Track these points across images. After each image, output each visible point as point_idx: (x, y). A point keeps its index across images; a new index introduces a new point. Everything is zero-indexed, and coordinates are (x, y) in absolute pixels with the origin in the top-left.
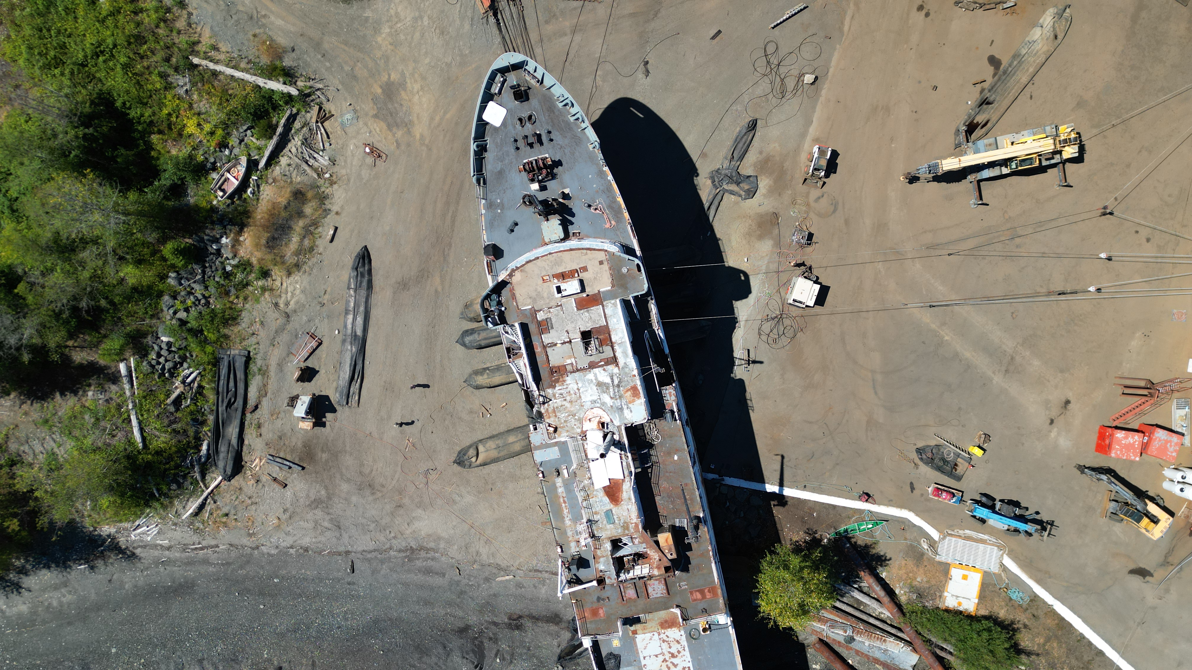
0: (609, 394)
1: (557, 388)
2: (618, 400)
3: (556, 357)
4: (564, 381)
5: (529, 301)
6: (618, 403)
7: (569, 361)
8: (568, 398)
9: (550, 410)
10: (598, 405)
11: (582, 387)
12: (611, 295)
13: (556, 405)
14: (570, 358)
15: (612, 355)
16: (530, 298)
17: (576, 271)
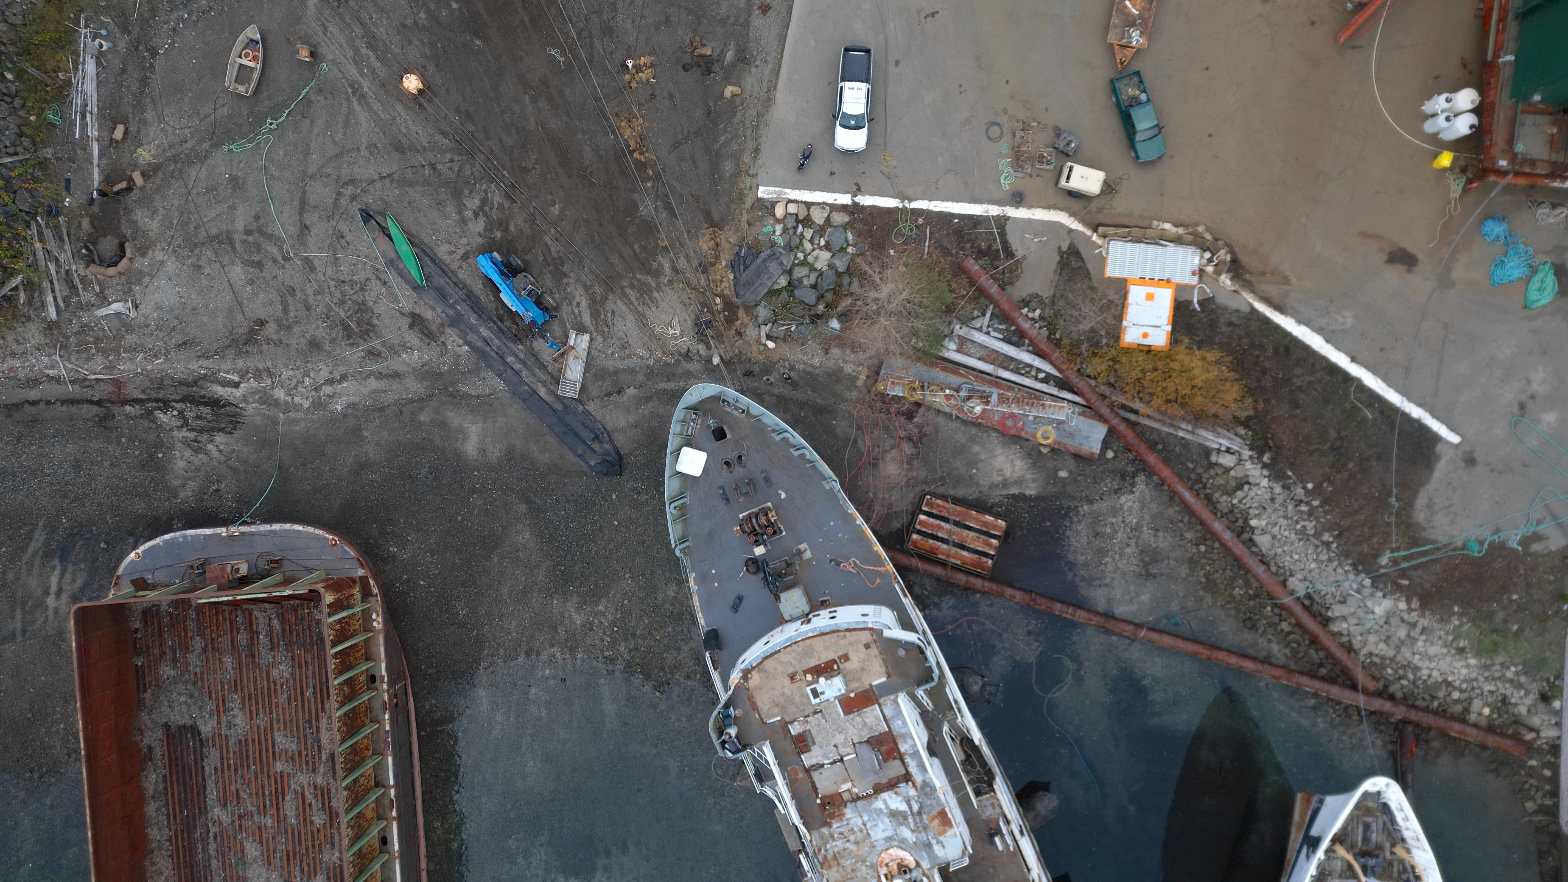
0: (908, 826)
1: (834, 826)
2: (923, 834)
3: (825, 783)
4: (843, 815)
5: (776, 710)
6: (923, 837)
7: (844, 787)
8: (852, 838)
9: (829, 857)
10: (896, 843)
11: (869, 820)
12: (889, 689)
13: (836, 850)
14: (844, 782)
15: (904, 772)
16: (777, 705)
17: (834, 661)
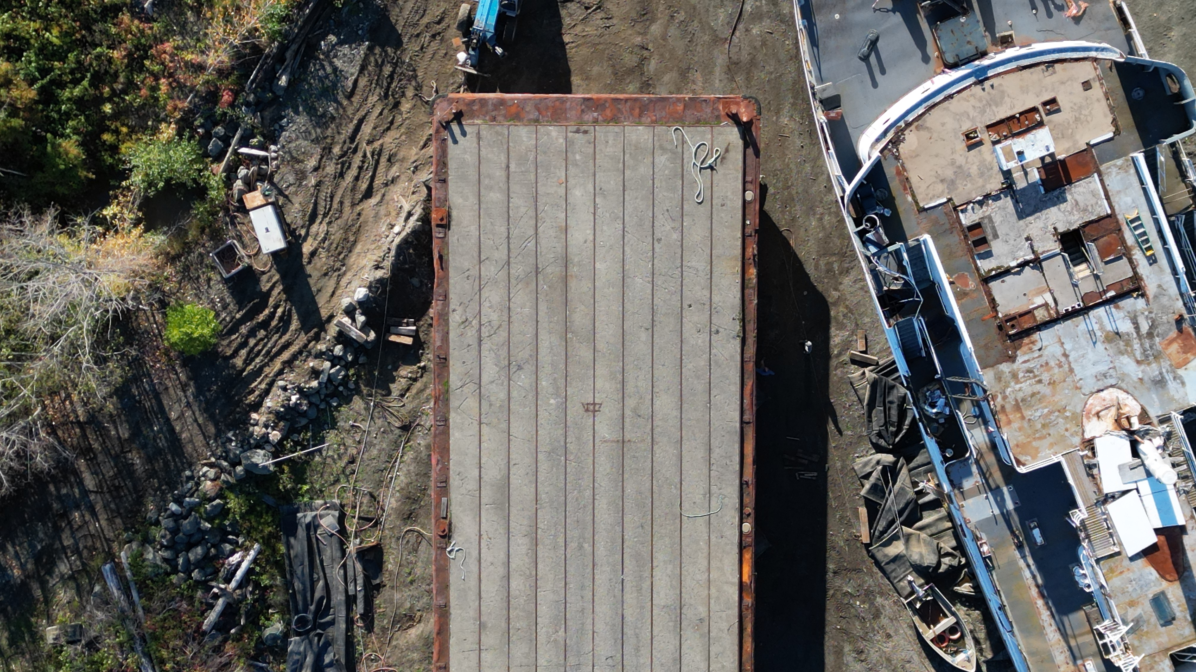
0: (1131, 354)
1: (1020, 359)
2: (1154, 365)
3: (1009, 298)
4: (1033, 344)
5: (940, 187)
6: (1153, 370)
7: (1039, 301)
8: (1045, 377)
9: (1008, 407)
10: (1113, 382)
11: (1073, 349)
12: (1117, 149)
13: (1020, 395)
14: (1040, 292)
15: (1130, 274)
16: (942, 181)
17: (1034, 110)
